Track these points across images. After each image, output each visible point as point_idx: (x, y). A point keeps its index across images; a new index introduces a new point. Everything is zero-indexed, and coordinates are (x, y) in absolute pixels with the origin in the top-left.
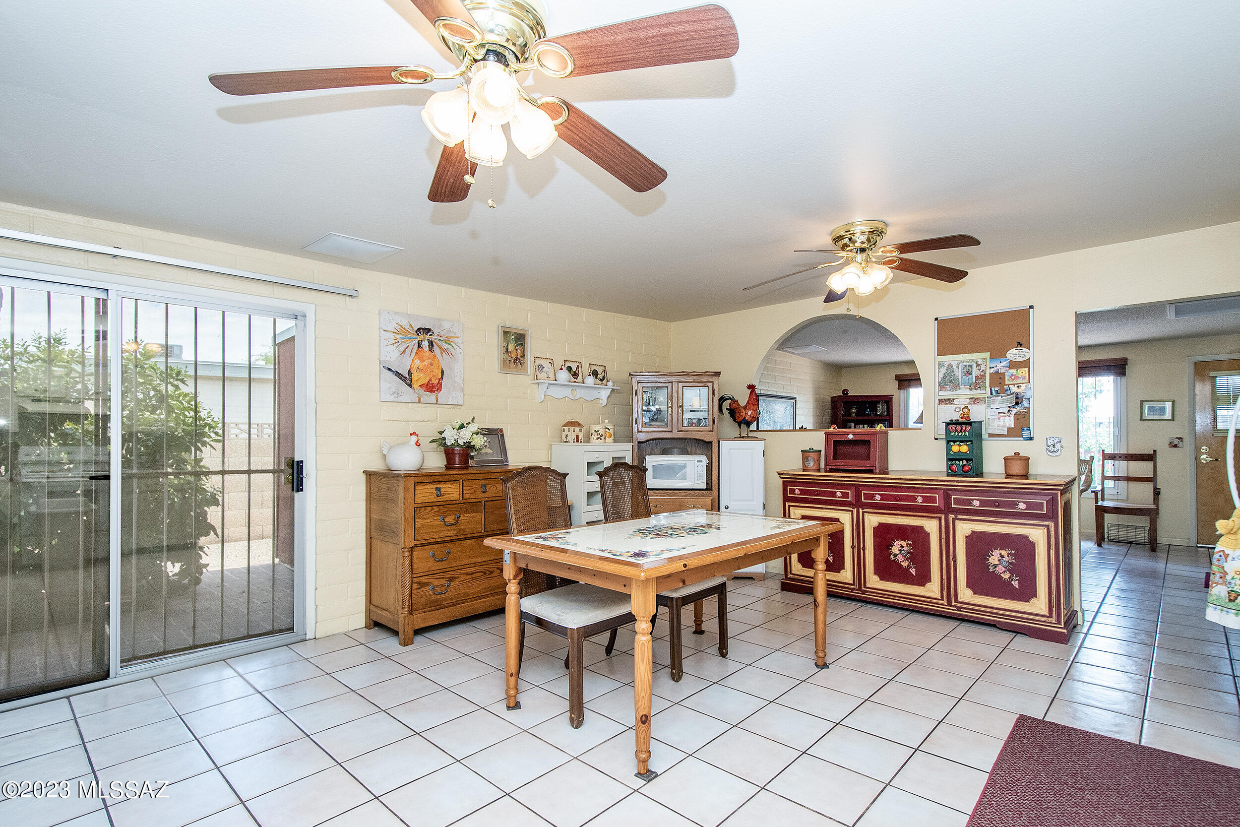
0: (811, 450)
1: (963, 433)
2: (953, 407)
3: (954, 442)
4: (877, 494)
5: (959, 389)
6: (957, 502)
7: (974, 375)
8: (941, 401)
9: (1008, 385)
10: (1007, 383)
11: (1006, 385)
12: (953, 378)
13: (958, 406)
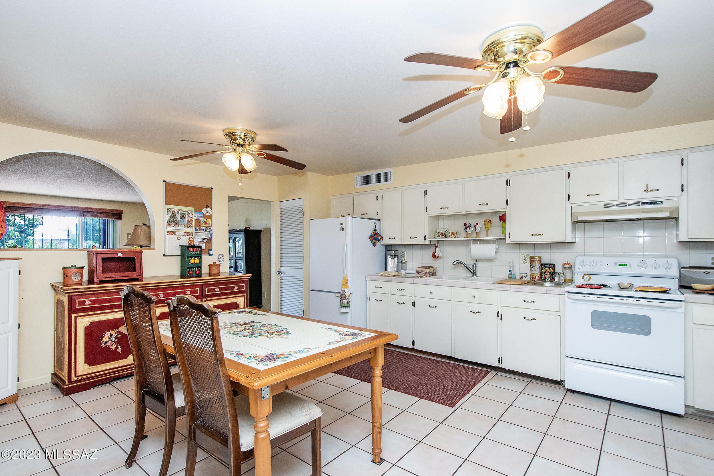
0: (74, 267)
1: (197, 252)
2: (176, 237)
3: (191, 257)
4: (161, 293)
5: (179, 226)
6: (209, 291)
7: (187, 219)
8: (169, 233)
9: (203, 227)
10: (202, 226)
11: (202, 227)
12: (175, 219)
13: (179, 236)
